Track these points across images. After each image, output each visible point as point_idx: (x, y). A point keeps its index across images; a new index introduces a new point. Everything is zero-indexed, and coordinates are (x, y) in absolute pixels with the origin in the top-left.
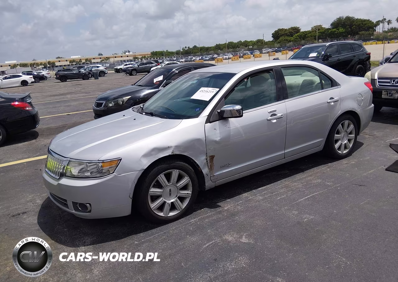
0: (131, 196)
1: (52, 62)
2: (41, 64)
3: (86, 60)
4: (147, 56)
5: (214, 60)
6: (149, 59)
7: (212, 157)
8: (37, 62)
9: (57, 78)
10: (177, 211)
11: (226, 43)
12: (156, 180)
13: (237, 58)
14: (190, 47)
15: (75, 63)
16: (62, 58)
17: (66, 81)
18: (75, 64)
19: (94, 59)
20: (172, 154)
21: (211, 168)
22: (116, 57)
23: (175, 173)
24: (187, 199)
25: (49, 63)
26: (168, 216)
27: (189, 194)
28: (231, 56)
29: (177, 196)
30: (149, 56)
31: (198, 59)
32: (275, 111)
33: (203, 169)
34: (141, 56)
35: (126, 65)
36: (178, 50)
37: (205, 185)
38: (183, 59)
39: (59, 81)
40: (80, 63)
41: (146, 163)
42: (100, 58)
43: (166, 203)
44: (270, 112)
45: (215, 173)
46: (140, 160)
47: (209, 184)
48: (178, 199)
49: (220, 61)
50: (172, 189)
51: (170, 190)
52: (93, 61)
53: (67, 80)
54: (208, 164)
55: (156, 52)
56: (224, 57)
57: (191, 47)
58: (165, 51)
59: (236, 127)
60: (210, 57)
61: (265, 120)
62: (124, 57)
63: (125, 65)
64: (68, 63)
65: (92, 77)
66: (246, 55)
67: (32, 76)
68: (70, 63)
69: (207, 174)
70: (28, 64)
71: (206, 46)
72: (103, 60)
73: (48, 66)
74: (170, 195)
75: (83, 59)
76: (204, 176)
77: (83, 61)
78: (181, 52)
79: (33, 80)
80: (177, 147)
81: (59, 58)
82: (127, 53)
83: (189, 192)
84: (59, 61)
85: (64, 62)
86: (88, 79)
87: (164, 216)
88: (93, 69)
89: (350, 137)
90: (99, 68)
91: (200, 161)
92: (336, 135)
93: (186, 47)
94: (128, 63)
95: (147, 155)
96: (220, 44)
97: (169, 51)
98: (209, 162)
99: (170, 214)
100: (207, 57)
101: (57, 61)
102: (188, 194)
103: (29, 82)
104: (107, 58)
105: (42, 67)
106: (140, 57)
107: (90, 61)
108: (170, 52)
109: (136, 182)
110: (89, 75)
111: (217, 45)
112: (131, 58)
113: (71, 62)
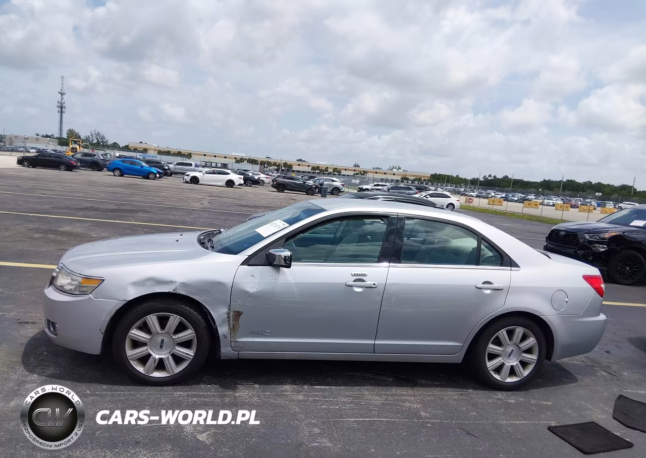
0: (103, 331)
1: (289, 164)
2: (275, 164)
3: (335, 170)
4: (423, 179)
5: (523, 203)
6: (425, 183)
7: (238, 314)
8: (269, 160)
9: (273, 186)
10: (166, 373)
11: (561, 181)
12: (142, 320)
13: (567, 207)
14: (498, 177)
15: (319, 171)
16: (304, 161)
17: (283, 192)
18: (318, 173)
19: (346, 170)
20: (174, 292)
21: (233, 329)
22: (376, 173)
23: (174, 320)
24: (187, 361)
25: (285, 164)
26: (150, 375)
27: (190, 355)
28: (560, 202)
29: (171, 352)
30: (426, 179)
31: (499, 196)
32: (365, 275)
33: (220, 326)
34: (414, 178)
35: (378, 185)
36: (476, 178)
37: (220, 352)
38: (474, 192)
39: (275, 190)
40: (325, 172)
41: (133, 293)
42: (355, 171)
43: (152, 357)
44: (355, 274)
45: (239, 338)
46: (126, 288)
47: (226, 351)
48: (170, 357)
49: (534, 206)
50: (166, 339)
51: (163, 341)
52: (343, 172)
53: (285, 191)
54: (229, 320)
55: (440, 174)
56: (546, 201)
57: (500, 176)
58: (455, 176)
59: (288, 281)
60: (521, 196)
61: (343, 283)
62: (390, 174)
63: (375, 185)
64: (309, 169)
65: (318, 193)
66: (587, 205)
67: (242, 177)
68: (312, 170)
69: (224, 335)
70: (257, 161)
71: (525, 180)
72: (357, 174)
73: (283, 168)
74: (161, 347)
75: (331, 168)
76: (219, 337)
77: (330, 170)
78: (480, 181)
79: (242, 182)
80: (184, 285)
81: (301, 160)
82: (394, 170)
83: (191, 353)
84: (299, 165)
85: (304, 167)
86: (313, 195)
87: (144, 373)
88: (325, 183)
89: (524, 357)
90: (334, 183)
91: (219, 313)
92: (491, 346)
93: (490, 176)
94: (380, 183)
95: (138, 284)
96: (552, 180)
97: (461, 176)
98: (231, 318)
99: (154, 373)
100: (515, 197)
101: (295, 165)
102: (187, 354)
103: (237, 183)
104: (364, 171)
105: (274, 169)
106: (412, 178)
107: (339, 172)
108: (461, 179)
109: (112, 314)
110: (316, 190)
111: (545, 180)
112: (399, 178)
113: (313, 168)
